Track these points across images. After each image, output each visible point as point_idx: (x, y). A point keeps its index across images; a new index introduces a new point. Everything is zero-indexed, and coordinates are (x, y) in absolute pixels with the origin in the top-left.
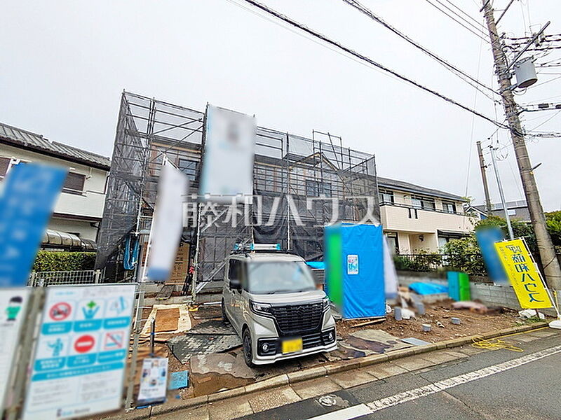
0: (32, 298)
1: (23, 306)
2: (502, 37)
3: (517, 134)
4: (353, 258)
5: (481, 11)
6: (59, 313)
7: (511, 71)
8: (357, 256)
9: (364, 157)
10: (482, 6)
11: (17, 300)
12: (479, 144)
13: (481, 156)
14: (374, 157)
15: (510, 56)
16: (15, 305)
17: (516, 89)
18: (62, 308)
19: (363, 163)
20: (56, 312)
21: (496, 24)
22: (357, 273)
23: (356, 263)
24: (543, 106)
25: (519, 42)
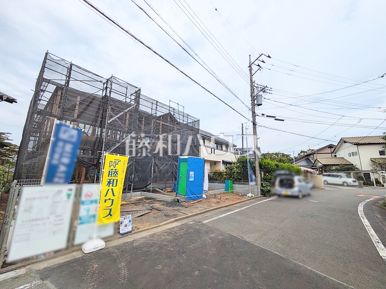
0: (77, 189)
1: (73, 193)
2: (254, 82)
3: (254, 124)
4: (192, 173)
5: (248, 67)
6: (88, 196)
7: (255, 98)
8: (193, 172)
9: (194, 119)
10: (249, 65)
11: (71, 190)
12: (242, 124)
13: (242, 130)
14: (199, 120)
15: (256, 91)
16: (70, 192)
17: (256, 106)
18: (89, 194)
19: (193, 122)
20: (87, 196)
21: (253, 75)
22: (193, 180)
23: (193, 175)
24: (263, 115)
25: (259, 86)
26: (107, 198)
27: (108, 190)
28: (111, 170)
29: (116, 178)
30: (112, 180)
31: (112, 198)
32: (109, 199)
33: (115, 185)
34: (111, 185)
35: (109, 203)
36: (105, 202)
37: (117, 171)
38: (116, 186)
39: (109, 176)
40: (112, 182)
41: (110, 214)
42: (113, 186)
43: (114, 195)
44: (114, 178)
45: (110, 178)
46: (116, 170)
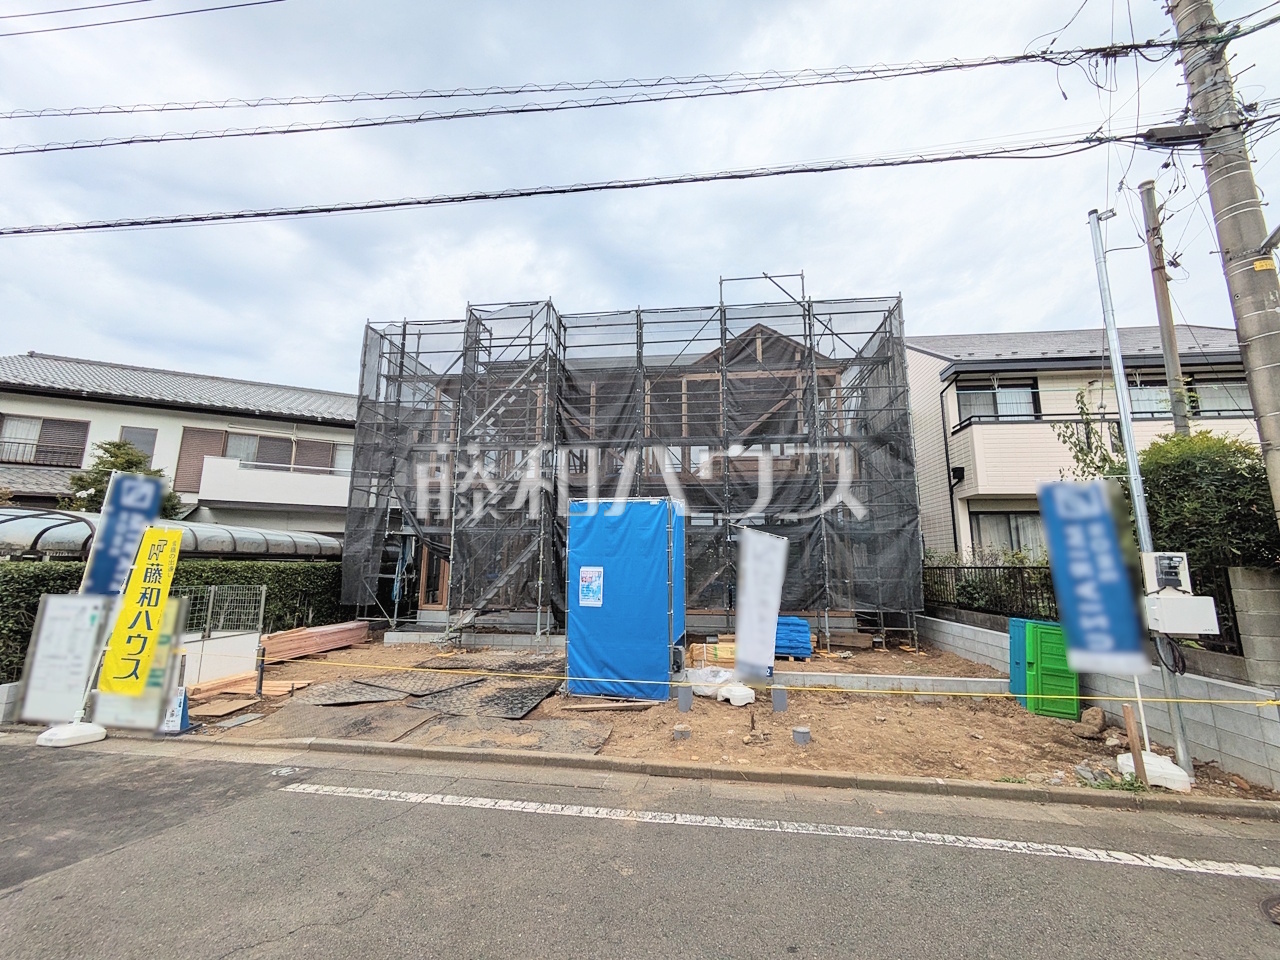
4: (591, 573)
8: (601, 569)
11: (96, 608)
12: (1148, 188)
14: (899, 303)
22: (599, 604)
26: (134, 632)
27: (140, 613)
28: (150, 566)
29: (157, 586)
30: (149, 591)
31: (145, 632)
32: (139, 636)
33: (153, 603)
34: (146, 601)
35: (137, 644)
36: (129, 641)
37: (160, 567)
38: (156, 605)
39: (145, 581)
40: (148, 596)
41: (134, 673)
42: (149, 605)
43: (149, 628)
44: (152, 585)
45: (147, 585)
46: (158, 565)
